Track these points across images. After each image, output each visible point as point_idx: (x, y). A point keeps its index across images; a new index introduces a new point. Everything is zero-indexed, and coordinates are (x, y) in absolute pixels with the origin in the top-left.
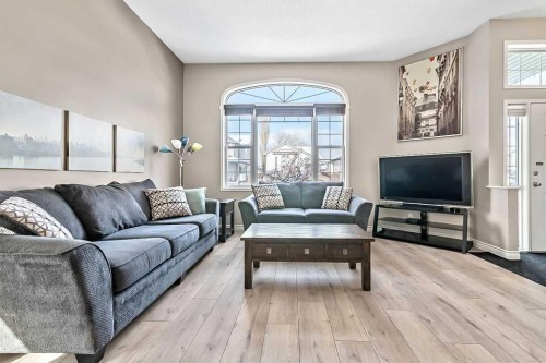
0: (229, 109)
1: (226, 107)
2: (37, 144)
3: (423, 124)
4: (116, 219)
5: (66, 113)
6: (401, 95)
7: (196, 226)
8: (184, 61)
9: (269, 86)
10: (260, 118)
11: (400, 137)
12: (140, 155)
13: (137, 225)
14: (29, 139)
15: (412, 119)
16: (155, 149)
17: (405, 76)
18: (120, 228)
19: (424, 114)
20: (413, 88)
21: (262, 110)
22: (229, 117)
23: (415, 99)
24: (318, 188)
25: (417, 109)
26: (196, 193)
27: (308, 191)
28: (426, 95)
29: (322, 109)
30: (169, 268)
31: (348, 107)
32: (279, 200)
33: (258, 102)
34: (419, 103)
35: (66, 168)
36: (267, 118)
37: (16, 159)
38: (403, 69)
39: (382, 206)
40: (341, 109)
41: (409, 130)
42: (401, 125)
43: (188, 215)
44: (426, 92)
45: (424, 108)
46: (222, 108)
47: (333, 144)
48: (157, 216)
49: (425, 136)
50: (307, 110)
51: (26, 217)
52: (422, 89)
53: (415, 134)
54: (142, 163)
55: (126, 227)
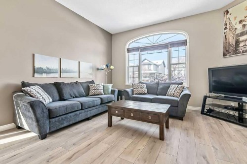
0: (129, 50)
1: (128, 50)
2: (50, 70)
3: (241, 45)
4: (72, 94)
5: (60, 59)
6: (226, 29)
7: (99, 99)
8: (112, 33)
9: (146, 37)
10: (143, 53)
11: (225, 55)
12: (91, 71)
13: (81, 97)
14: (48, 68)
15: (233, 42)
16: (98, 69)
17: (228, 16)
18: (74, 98)
19: (242, 38)
20: (234, 23)
21: (143, 49)
22: (130, 53)
23: (236, 29)
24: (166, 85)
25: (238, 35)
26: (107, 86)
27: (161, 87)
28: (244, 26)
29: (173, 44)
30: (80, 113)
31: (188, 41)
32: (145, 91)
33: (141, 45)
34: (238, 32)
35: (60, 77)
36: (146, 52)
37: (44, 74)
38: (227, 12)
39: (209, 97)
40: (184, 43)
41: (231, 50)
42: (225, 47)
43: (102, 95)
44: (244, 23)
45: (242, 34)
46: (126, 50)
47: (180, 62)
48: (90, 94)
49: (243, 52)
50: (165, 46)
51: (30, 91)
52: (241, 22)
53: (236, 52)
54: (91, 74)
55: (76, 97)
